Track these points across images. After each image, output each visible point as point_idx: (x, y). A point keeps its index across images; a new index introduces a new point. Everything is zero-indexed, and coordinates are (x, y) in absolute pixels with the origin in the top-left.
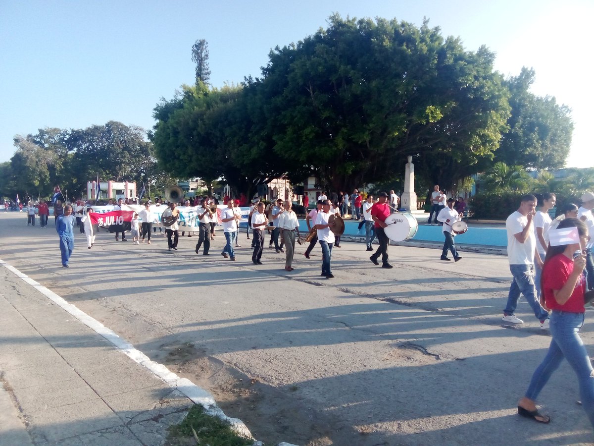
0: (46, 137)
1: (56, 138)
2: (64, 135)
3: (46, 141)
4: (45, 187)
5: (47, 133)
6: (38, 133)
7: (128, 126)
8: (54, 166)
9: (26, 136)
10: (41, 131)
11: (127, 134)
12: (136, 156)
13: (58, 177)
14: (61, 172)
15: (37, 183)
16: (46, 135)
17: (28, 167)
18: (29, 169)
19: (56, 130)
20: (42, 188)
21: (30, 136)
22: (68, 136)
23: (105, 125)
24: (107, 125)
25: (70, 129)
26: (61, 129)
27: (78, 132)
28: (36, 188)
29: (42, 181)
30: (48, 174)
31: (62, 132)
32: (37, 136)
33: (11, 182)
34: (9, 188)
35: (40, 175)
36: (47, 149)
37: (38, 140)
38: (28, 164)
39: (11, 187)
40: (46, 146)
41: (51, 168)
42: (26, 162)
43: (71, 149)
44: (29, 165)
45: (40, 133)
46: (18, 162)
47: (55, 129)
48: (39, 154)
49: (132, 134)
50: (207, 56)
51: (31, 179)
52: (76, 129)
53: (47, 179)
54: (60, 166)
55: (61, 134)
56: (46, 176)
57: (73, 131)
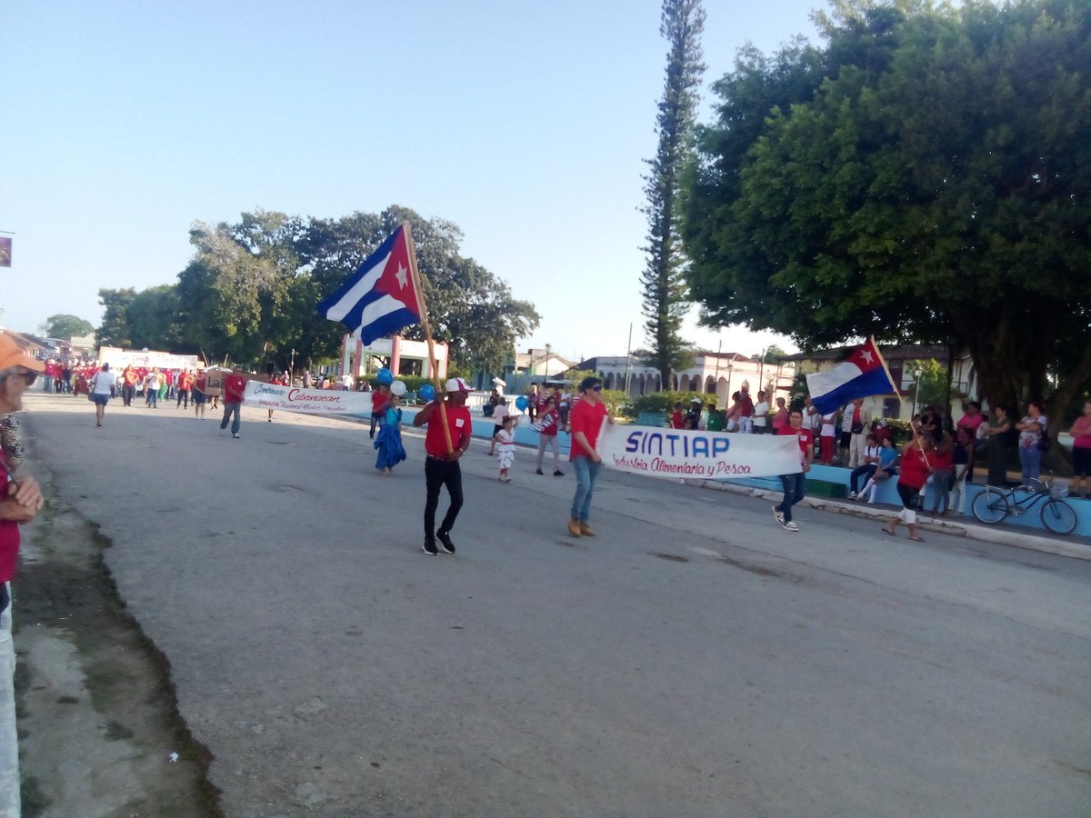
0: (257, 230)
1: (277, 236)
2: (294, 229)
3: (256, 240)
4: (247, 338)
5: (258, 221)
6: (240, 221)
7: (428, 220)
8: (271, 293)
9: (216, 226)
10: (247, 218)
11: (427, 236)
12: (443, 287)
13: (278, 321)
14: (284, 308)
15: (232, 329)
16: (258, 226)
17: (217, 294)
18: (218, 296)
19: (278, 217)
20: (240, 342)
21: (223, 226)
22: (302, 232)
23: (379, 214)
24: (385, 214)
25: (309, 217)
26: (289, 214)
27: (321, 224)
28: (228, 340)
29: (243, 325)
30: (257, 310)
31: (290, 222)
32: (239, 229)
33: (173, 325)
34: (167, 339)
35: (240, 311)
36: (258, 257)
37: (239, 236)
38: (217, 286)
39: (172, 336)
40: (256, 250)
41: (265, 299)
42: (213, 281)
43: (305, 261)
44: (219, 288)
45: (245, 222)
46: (196, 281)
47: (277, 215)
48: (243, 265)
49: (437, 238)
50: (699, 23)
51: (222, 321)
52: (319, 218)
53: (254, 323)
54: (283, 297)
55: (287, 226)
56: (253, 316)
57: (314, 222)
